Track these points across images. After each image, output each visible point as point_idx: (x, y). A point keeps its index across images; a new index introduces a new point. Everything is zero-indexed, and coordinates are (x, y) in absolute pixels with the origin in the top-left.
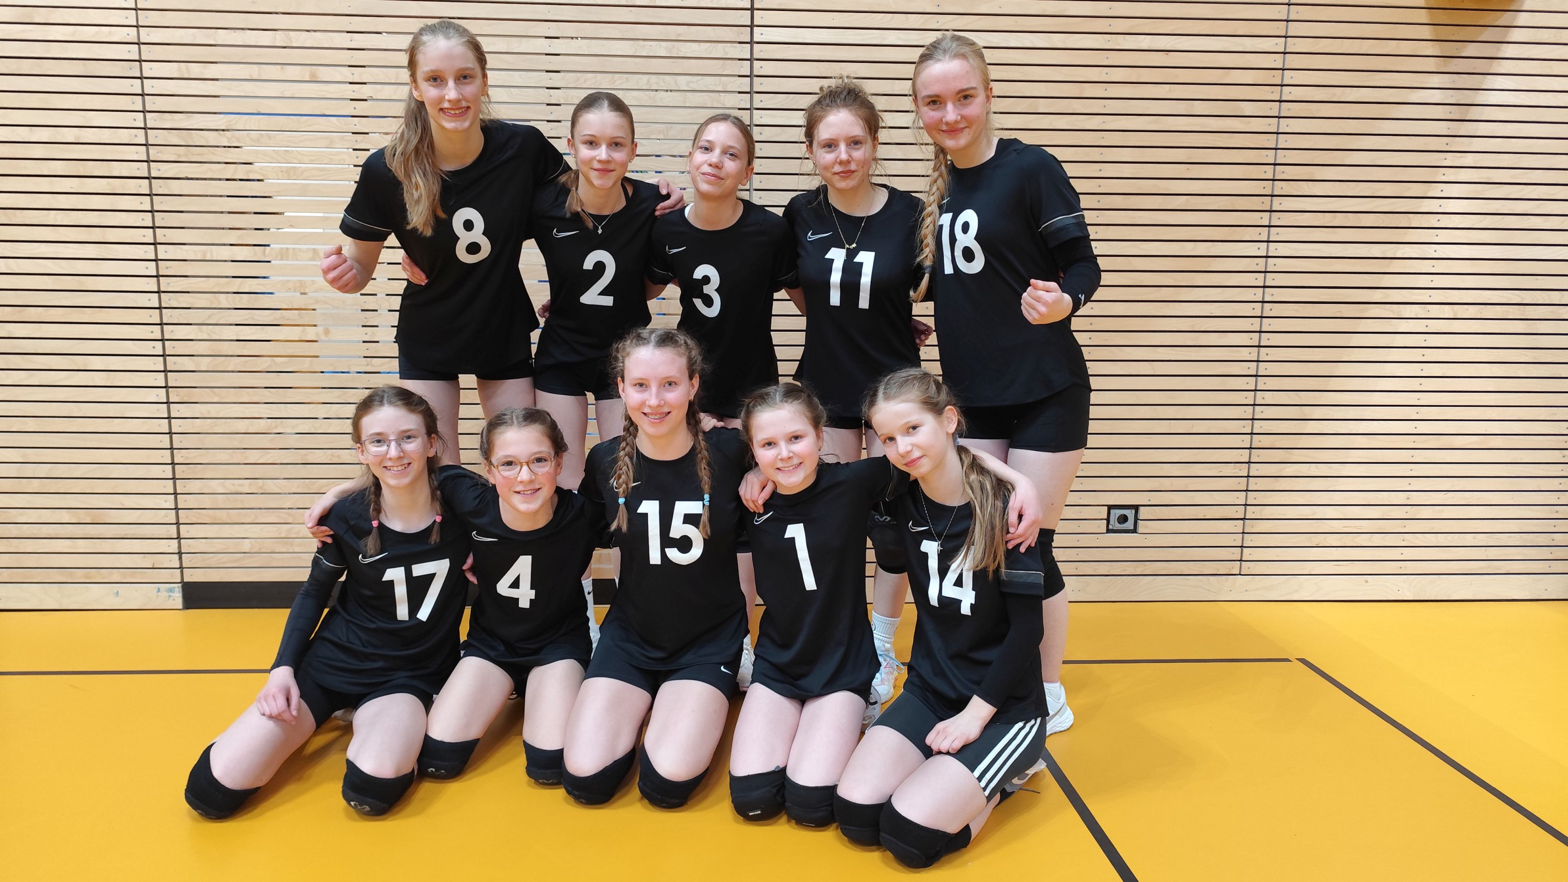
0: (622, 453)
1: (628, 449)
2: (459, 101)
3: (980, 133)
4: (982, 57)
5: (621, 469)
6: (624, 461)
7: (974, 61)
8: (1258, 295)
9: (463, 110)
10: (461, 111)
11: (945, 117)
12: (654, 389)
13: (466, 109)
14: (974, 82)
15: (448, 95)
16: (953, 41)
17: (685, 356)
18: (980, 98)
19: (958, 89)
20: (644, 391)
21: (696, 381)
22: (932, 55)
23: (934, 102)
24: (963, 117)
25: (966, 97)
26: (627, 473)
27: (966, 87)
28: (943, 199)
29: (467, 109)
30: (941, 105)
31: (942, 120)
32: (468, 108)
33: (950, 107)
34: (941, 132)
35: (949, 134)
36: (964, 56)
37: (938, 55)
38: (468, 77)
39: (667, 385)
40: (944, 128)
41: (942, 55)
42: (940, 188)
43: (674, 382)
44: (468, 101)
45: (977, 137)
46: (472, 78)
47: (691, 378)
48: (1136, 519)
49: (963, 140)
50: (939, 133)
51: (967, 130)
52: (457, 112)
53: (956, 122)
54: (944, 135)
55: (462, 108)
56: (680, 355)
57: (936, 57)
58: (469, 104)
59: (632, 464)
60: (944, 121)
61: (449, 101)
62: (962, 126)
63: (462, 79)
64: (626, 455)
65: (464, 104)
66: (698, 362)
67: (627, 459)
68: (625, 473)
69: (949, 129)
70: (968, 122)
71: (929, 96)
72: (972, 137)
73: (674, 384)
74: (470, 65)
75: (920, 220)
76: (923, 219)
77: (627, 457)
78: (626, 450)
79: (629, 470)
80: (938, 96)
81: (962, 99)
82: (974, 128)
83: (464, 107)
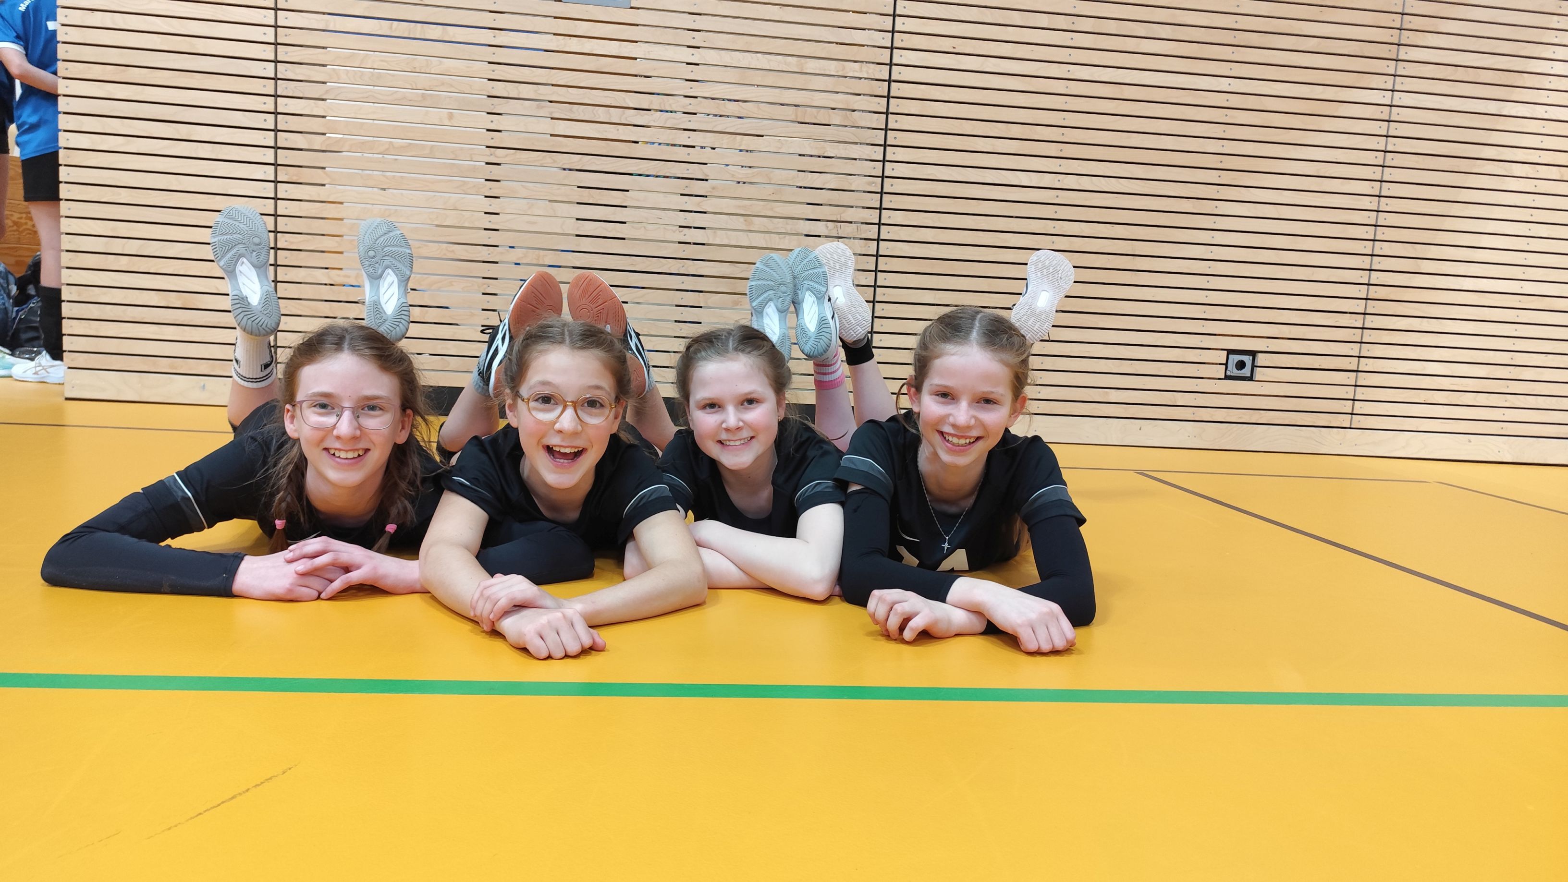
8: (1380, 144)
48: (1254, 366)
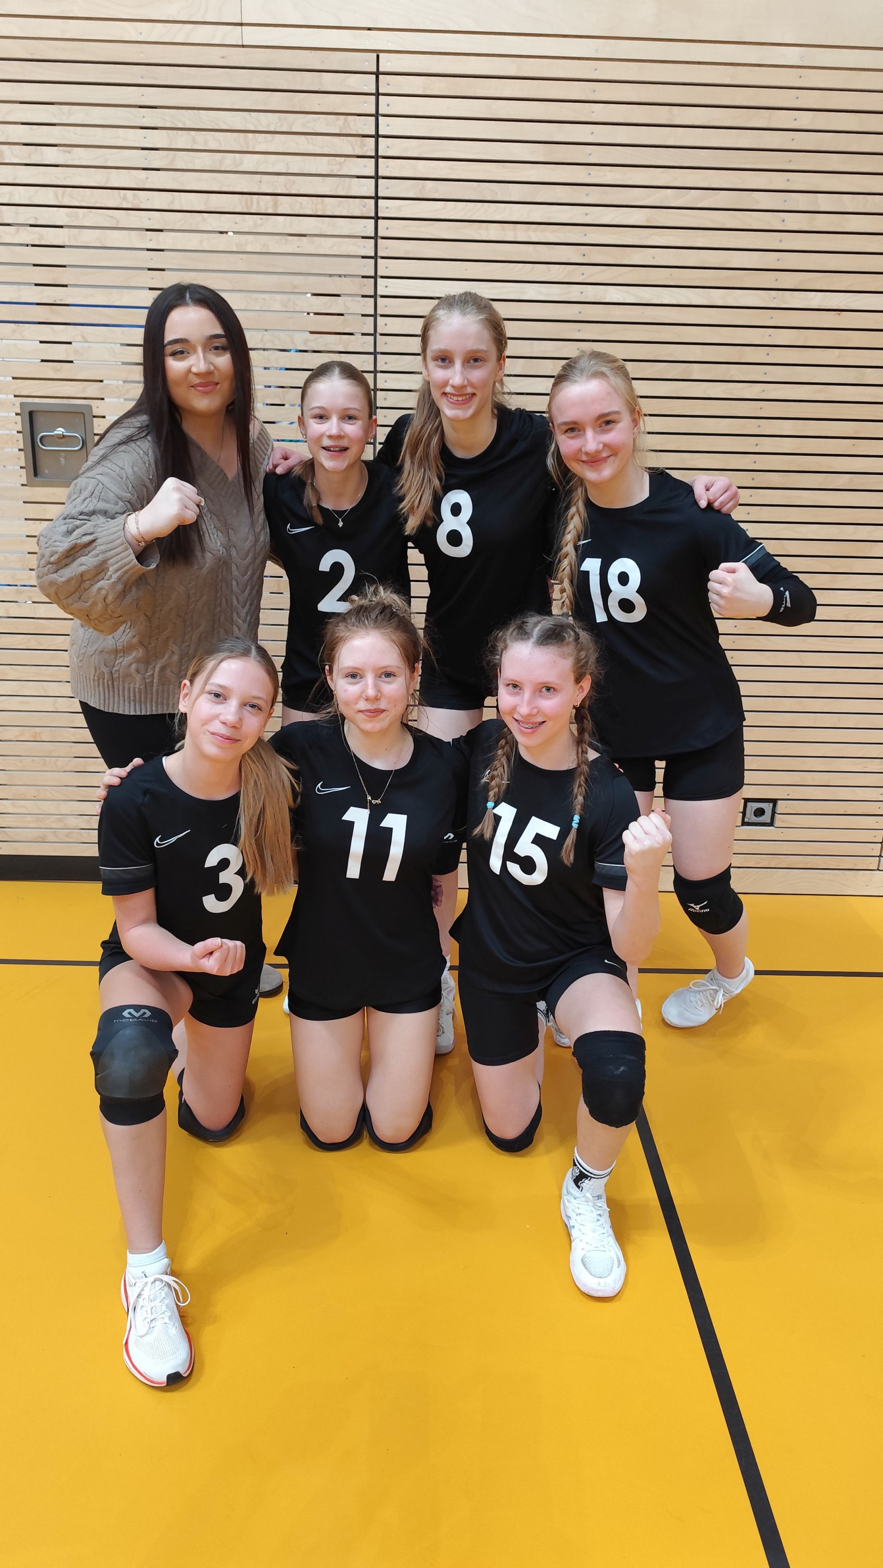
0: (500, 752)
1: (507, 748)
2: (463, 387)
3: (627, 462)
4: (626, 374)
5: (496, 770)
6: (501, 761)
7: (618, 381)
9: (468, 397)
10: (464, 398)
11: (584, 446)
12: (527, 694)
13: (470, 396)
14: (615, 405)
15: (453, 379)
16: (591, 359)
17: (572, 657)
18: (625, 422)
19: (597, 414)
20: (517, 694)
21: (587, 684)
22: (568, 376)
23: (572, 430)
24: (606, 445)
25: (608, 423)
26: (502, 775)
27: (607, 411)
28: (579, 540)
29: (472, 396)
30: (579, 432)
31: (581, 450)
32: (474, 394)
33: (590, 433)
34: (581, 462)
35: (590, 466)
36: (602, 375)
37: (574, 376)
38: (479, 360)
39: (544, 690)
40: (584, 458)
41: (579, 375)
42: (576, 525)
43: (553, 688)
44: (474, 388)
45: (623, 467)
46: (482, 362)
47: (578, 680)
48: (773, 813)
49: (607, 471)
50: (579, 464)
51: (612, 458)
52: (460, 399)
53: (598, 452)
54: (585, 466)
55: (466, 395)
56: (563, 656)
57: (571, 378)
58: (474, 391)
59: (509, 766)
60: (583, 451)
61: (453, 386)
62: (604, 455)
63: (472, 361)
64: (504, 755)
65: (469, 390)
66: (590, 663)
67: (504, 760)
68: (499, 774)
69: (590, 459)
70: (613, 451)
71: (566, 423)
72: (618, 467)
73: (552, 689)
74: (483, 347)
75: (556, 562)
76: (560, 561)
77: (505, 757)
78: (505, 749)
79: (504, 771)
80: (575, 423)
81: (604, 425)
82: (620, 456)
83: (469, 394)
